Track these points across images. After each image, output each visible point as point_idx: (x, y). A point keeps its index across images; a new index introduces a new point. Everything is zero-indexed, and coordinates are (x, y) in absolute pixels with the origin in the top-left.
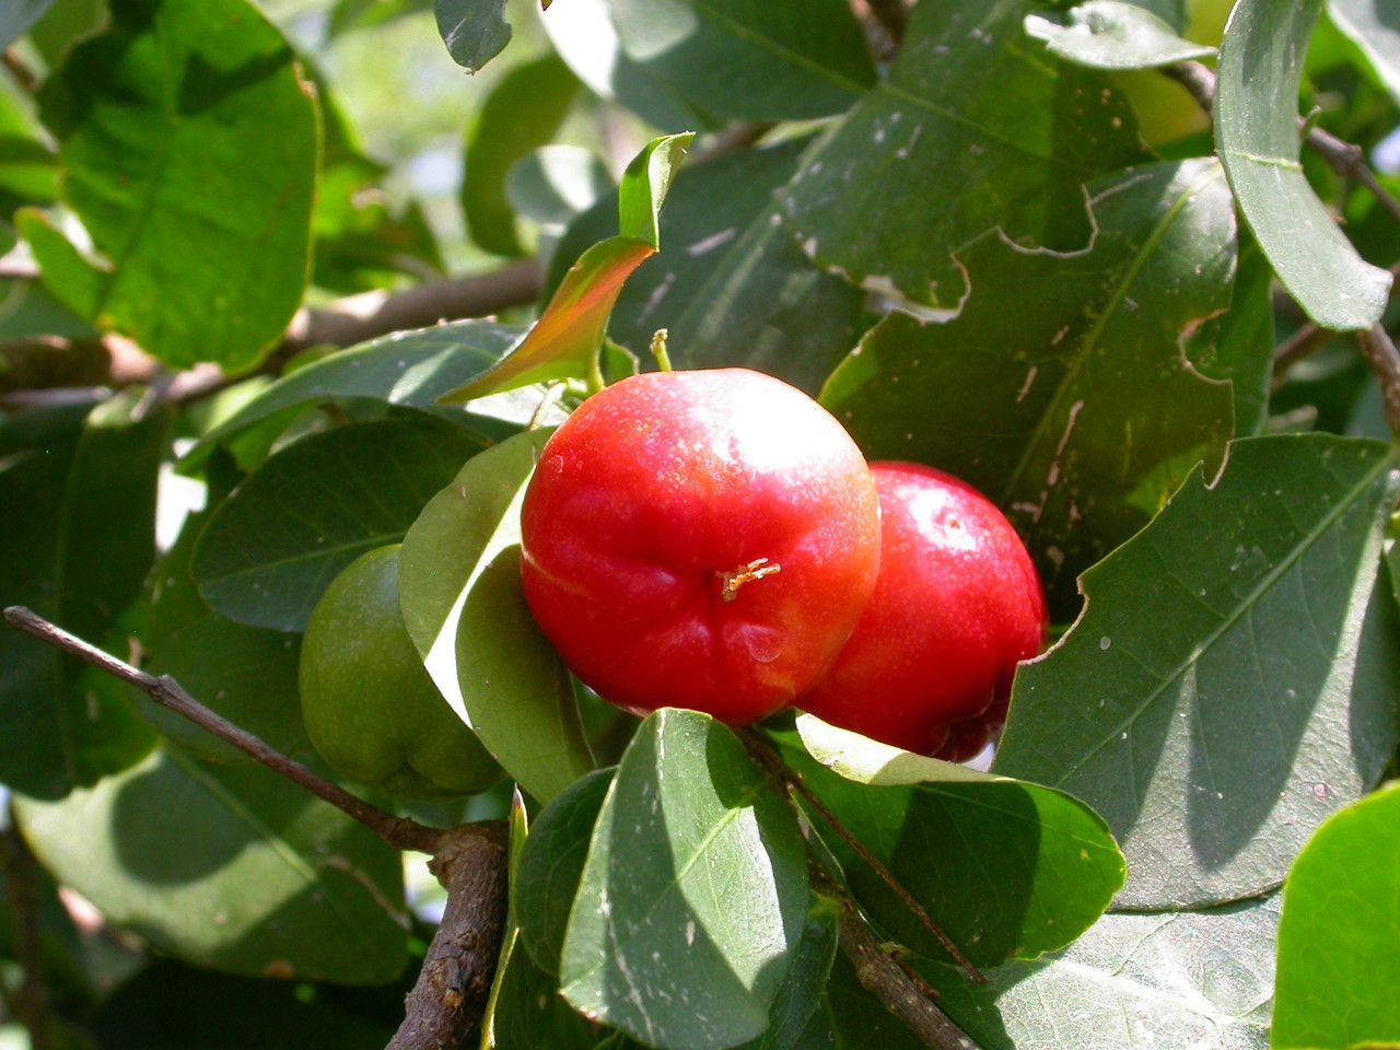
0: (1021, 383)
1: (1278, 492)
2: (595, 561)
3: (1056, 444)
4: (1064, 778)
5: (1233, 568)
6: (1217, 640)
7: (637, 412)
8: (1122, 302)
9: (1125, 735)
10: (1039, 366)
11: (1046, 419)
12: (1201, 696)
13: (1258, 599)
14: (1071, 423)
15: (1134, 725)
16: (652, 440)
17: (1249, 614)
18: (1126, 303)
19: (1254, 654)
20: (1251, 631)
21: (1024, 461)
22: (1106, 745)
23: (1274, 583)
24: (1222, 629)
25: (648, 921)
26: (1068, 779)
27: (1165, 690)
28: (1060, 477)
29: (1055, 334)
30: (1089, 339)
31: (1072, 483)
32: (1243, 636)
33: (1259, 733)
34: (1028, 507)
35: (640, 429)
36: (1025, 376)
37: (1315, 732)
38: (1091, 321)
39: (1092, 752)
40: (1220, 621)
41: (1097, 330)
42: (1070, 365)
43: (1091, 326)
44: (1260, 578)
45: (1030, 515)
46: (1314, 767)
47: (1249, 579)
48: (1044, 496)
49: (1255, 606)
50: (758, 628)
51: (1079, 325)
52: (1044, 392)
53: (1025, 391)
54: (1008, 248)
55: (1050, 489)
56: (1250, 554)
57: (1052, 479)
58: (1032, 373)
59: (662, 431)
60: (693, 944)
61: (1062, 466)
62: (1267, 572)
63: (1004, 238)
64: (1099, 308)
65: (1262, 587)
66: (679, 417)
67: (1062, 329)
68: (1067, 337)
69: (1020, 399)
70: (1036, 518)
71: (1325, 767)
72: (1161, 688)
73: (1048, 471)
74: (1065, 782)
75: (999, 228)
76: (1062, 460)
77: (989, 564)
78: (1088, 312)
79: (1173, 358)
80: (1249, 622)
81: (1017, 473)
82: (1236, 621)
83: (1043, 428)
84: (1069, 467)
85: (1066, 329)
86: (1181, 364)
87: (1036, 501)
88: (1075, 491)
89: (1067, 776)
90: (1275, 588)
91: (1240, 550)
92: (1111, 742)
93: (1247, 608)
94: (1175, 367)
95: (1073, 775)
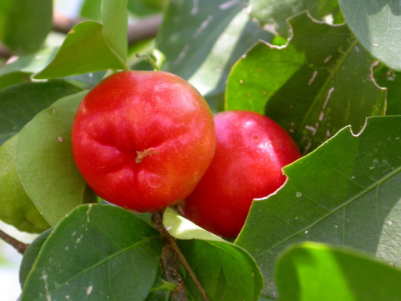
0: (311, 77)
1: (397, 138)
2: (91, 143)
3: (323, 104)
4: (274, 246)
5: (371, 168)
6: (359, 197)
7: (115, 86)
8: (354, 48)
9: (306, 232)
10: (318, 71)
11: (320, 93)
12: (347, 219)
13: (384, 182)
14: (329, 96)
15: (312, 228)
16: (117, 98)
17: (378, 188)
18: (355, 49)
19: (376, 204)
20: (377, 195)
21: (311, 109)
22: (296, 235)
23: (393, 176)
24: (363, 193)
25: (67, 283)
26: (276, 247)
27: (330, 215)
28: (324, 118)
29: (325, 58)
30: (340, 62)
31: (328, 121)
32: (373, 197)
33: (370, 238)
34: (312, 129)
35: (114, 93)
36: (312, 75)
37: (396, 241)
38: (341, 54)
39: (289, 237)
40: (362, 189)
41: (343, 58)
42: (331, 72)
43: (341, 56)
44: (386, 173)
45: (311, 132)
46: (391, 255)
47: (380, 173)
48: (317, 124)
49: (382, 185)
50: (153, 175)
51: (336, 56)
52: (320, 82)
53: (312, 80)
54: (310, 19)
55: (320, 122)
56: (382, 163)
57: (321, 118)
58: (315, 73)
59: (121, 94)
60: (90, 294)
61: (324, 113)
62: (391, 170)
63: (309, 15)
64: (345, 49)
65: (386, 177)
66: (130, 90)
67: (328, 56)
68: (331, 60)
69: (310, 83)
70: (314, 133)
71: (396, 256)
72: (328, 215)
73: (319, 115)
74: (274, 248)
75: (307, 11)
76: (325, 111)
77: (267, 155)
78: (340, 50)
79: (368, 75)
80: (377, 191)
81: (308, 114)
82: (370, 190)
83: (318, 97)
84: (327, 114)
85: (331, 56)
86: (370, 78)
87: (314, 126)
88: (329, 125)
89: (276, 245)
90: (393, 178)
91: (375, 161)
92: (300, 233)
93: (377, 185)
94: (368, 79)
95: (279, 245)
